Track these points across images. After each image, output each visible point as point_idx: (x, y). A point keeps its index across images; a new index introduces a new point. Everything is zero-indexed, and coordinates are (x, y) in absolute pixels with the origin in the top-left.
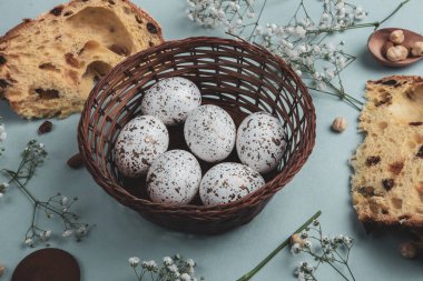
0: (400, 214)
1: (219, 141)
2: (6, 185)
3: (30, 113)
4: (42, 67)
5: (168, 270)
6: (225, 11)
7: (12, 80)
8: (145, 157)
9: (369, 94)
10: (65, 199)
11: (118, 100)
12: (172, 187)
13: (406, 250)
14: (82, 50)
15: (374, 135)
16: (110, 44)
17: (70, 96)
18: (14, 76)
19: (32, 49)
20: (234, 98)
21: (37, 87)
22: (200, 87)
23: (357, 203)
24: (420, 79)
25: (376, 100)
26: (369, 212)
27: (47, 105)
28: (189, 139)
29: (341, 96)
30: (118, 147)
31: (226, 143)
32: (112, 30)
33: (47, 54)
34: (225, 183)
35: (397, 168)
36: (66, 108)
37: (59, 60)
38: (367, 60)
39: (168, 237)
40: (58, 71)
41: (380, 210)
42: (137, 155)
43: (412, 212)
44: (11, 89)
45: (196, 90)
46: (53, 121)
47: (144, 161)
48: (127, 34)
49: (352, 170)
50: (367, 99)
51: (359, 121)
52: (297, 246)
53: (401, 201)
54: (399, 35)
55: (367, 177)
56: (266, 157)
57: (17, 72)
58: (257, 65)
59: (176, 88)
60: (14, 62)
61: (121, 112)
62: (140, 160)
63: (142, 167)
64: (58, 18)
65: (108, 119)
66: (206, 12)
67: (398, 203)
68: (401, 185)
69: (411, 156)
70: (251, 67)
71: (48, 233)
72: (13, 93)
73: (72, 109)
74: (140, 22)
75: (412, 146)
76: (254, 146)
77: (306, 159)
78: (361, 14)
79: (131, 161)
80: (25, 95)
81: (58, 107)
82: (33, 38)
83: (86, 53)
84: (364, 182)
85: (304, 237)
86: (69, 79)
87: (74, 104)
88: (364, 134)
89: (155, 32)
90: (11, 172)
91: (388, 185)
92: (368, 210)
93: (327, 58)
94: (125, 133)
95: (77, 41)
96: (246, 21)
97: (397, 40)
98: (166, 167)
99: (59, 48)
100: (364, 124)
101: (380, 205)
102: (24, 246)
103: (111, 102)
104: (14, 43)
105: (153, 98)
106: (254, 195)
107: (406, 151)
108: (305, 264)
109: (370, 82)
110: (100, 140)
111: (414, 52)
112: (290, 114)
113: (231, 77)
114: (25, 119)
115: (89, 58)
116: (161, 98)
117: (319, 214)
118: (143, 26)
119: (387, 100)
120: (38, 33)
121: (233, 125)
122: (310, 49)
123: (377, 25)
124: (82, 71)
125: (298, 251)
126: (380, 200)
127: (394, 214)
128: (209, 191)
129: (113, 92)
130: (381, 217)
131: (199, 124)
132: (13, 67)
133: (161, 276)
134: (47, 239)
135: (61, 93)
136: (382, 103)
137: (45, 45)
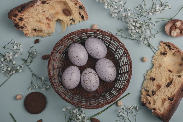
0: (153, 107)
3: (31, 36)
7: (26, 27)
14: (52, 16)
15: (156, 68)
17: (47, 32)
18: (26, 25)
21: (34, 29)
23: (142, 94)
25: (161, 52)
26: (145, 101)
33: (39, 17)
36: (45, 35)
40: (43, 24)
41: (148, 102)
43: (157, 108)
44: (25, 29)
49: (145, 79)
53: (155, 102)
55: (148, 85)
57: (28, 23)
60: (26, 20)
64: (44, 5)
68: (157, 95)
69: (164, 85)
71: (37, 87)
74: (76, 5)
75: (166, 80)
80: (30, 31)
81: (42, 35)
82: (34, 12)
90: (24, 60)
92: (145, 99)
95: (51, 13)
100: (154, 61)
101: (149, 100)
104: (27, 13)
107: (163, 82)
109: (162, 42)
117: (129, 93)
118: (77, 7)
120: (36, 10)
126: (149, 98)
127: (152, 106)
130: (147, 105)
135: (43, 31)
136: (163, 54)
137: (39, 14)
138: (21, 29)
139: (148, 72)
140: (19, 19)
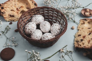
1: (47, 28)
2: (1, 34)
3: (8, 20)
4: (11, 10)
5: (33, 54)
6: (51, 2)
8: (31, 30)
9: (80, 22)
10: (13, 38)
11: (27, 18)
12: (36, 36)
13: (84, 54)
14: (20, 8)
15: (80, 30)
16: (26, 7)
17: (17, 17)
18: (5, 12)
19: (9, 6)
20: (51, 20)
21: (10, 14)
22: (44, 17)
23: (75, 44)
24: (91, 19)
25: (82, 23)
26: (77, 46)
27: (12, 18)
28: (41, 27)
29: (74, 22)
30: (26, 28)
31: (48, 29)
32: (27, 4)
33: (13, 8)
34: (47, 37)
35: (84, 37)
36: (16, 20)
37: (15, 9)
38: (81, 15)
39: (34, 47)
40: (15, 11)
41: (80, 45)
42: (29, 30)
43: (86, 46)
44: (4, 14)
45: (43, 18)
46: (13, 22)
47: (31, 31)
48: (30, 5)
49: (75, 37)
50: (80, 23)
51: (78, 27)
52: (61, 51)
53: (84, 44)
54: (88, 10)
56: (56, 32)
57: (6, 11)
58: (57, 13)
59: (39, 17)
61: (27, 21)
62: (30, 31)
63: (30, 32)
65: (24, 22)
66: (47, 2)
67: (83, 44)
68: (84, 40)
69: (87, 35)
70: (55, 14)
71: (9, 44)
72: (5, 15)
73: (17, 20)
74: (33, 3)
75: (88, 33)
76: (54, 30)
77: (64, 33)
78: (80, 5)
79: (28, 31)
80: (7, 16)
81: (14, 19)
82: (10, 4)
83: (21, 8)
84: (77, 40)
85: (63, 49)
86: (17, 13)
87: (17, 19)
88: (78, 30)
89: (36, 5)
90: (3, 32)
91: (82, 40)
93: (72, 14)
94: (27, 25)
95: (19, 6)
96: (55, 5)
97: (87, 11)
98: (35, 32)
99: (15, 7)
100: (79, 28)
101: (80, 44)
102: (4, 47)
103: (25, 18)
104: (6, 5)
105: (34, 19)
106: (53, 39)
108: (62, 55)
109: (81, 19)
110: (22, 26)
111: (91, 14)
112: (63, 24)
113: (51, 16)
114: (7, 21)
115: (21, 9)
116: (35, 19)
118: (34, 4)
119: (84, 23)
120: (11, 3)
121: (50, 25)
122: (68, 11)
123: (83, 8)
124: (20, 12)
125: (61, 52)
126: (80, 43)
127: (82, 46)
128: (44, 38)
129: (26, 16)
130: (80, 47)
131: (43, 24)
132: (5, 10)
133: (32, 55)
134: (9, 46)
135: (15, 16)
136: (83, 24)
137: (12, 6)
138: (2, 14)
139: (76, 34)
140: (1, 8)
